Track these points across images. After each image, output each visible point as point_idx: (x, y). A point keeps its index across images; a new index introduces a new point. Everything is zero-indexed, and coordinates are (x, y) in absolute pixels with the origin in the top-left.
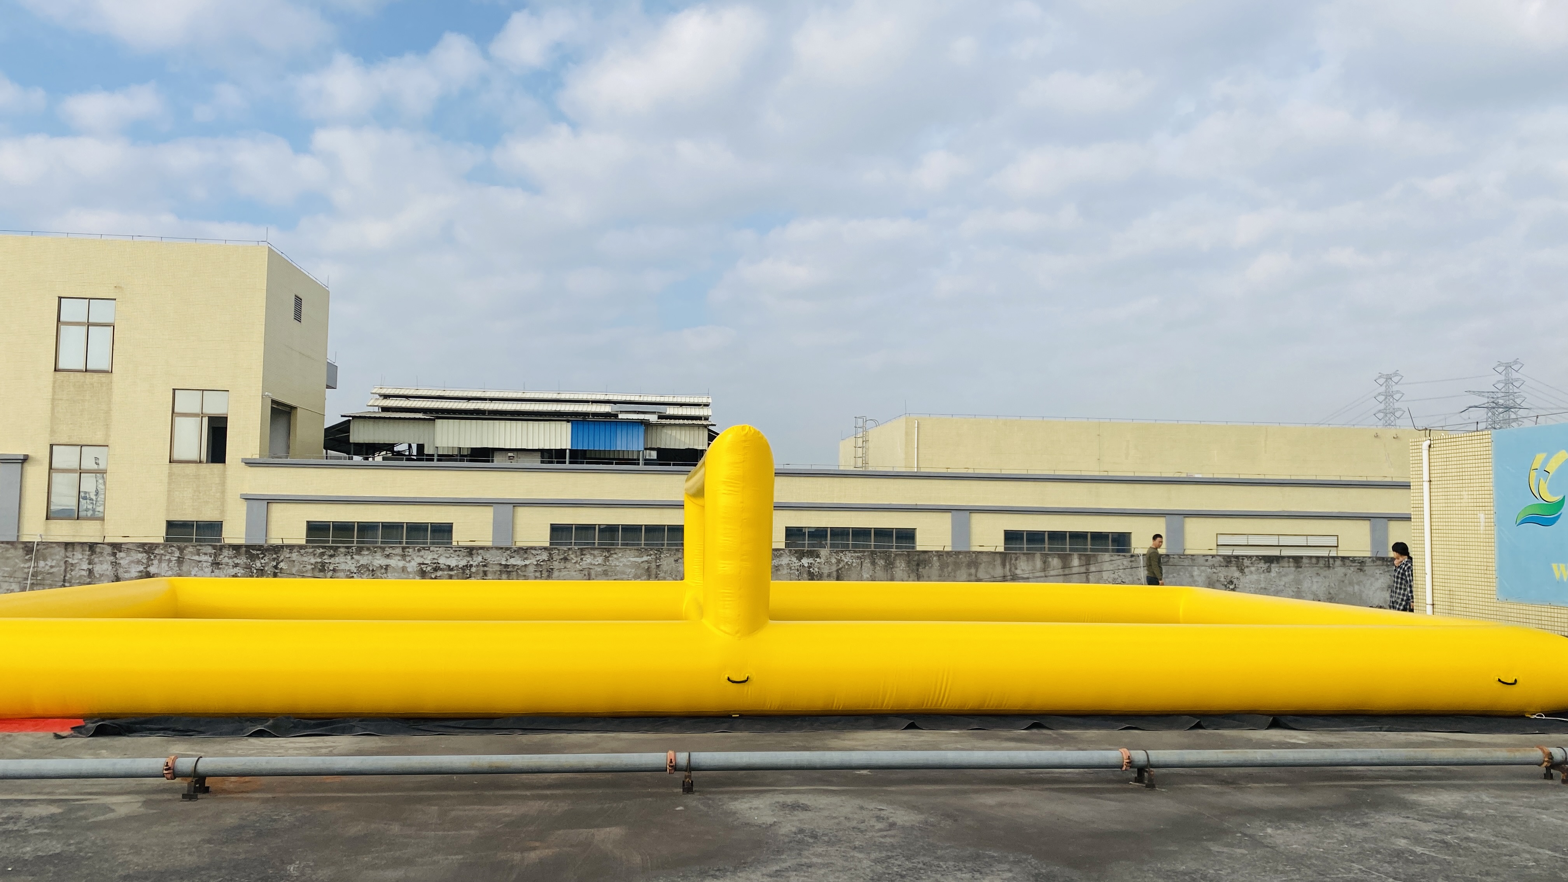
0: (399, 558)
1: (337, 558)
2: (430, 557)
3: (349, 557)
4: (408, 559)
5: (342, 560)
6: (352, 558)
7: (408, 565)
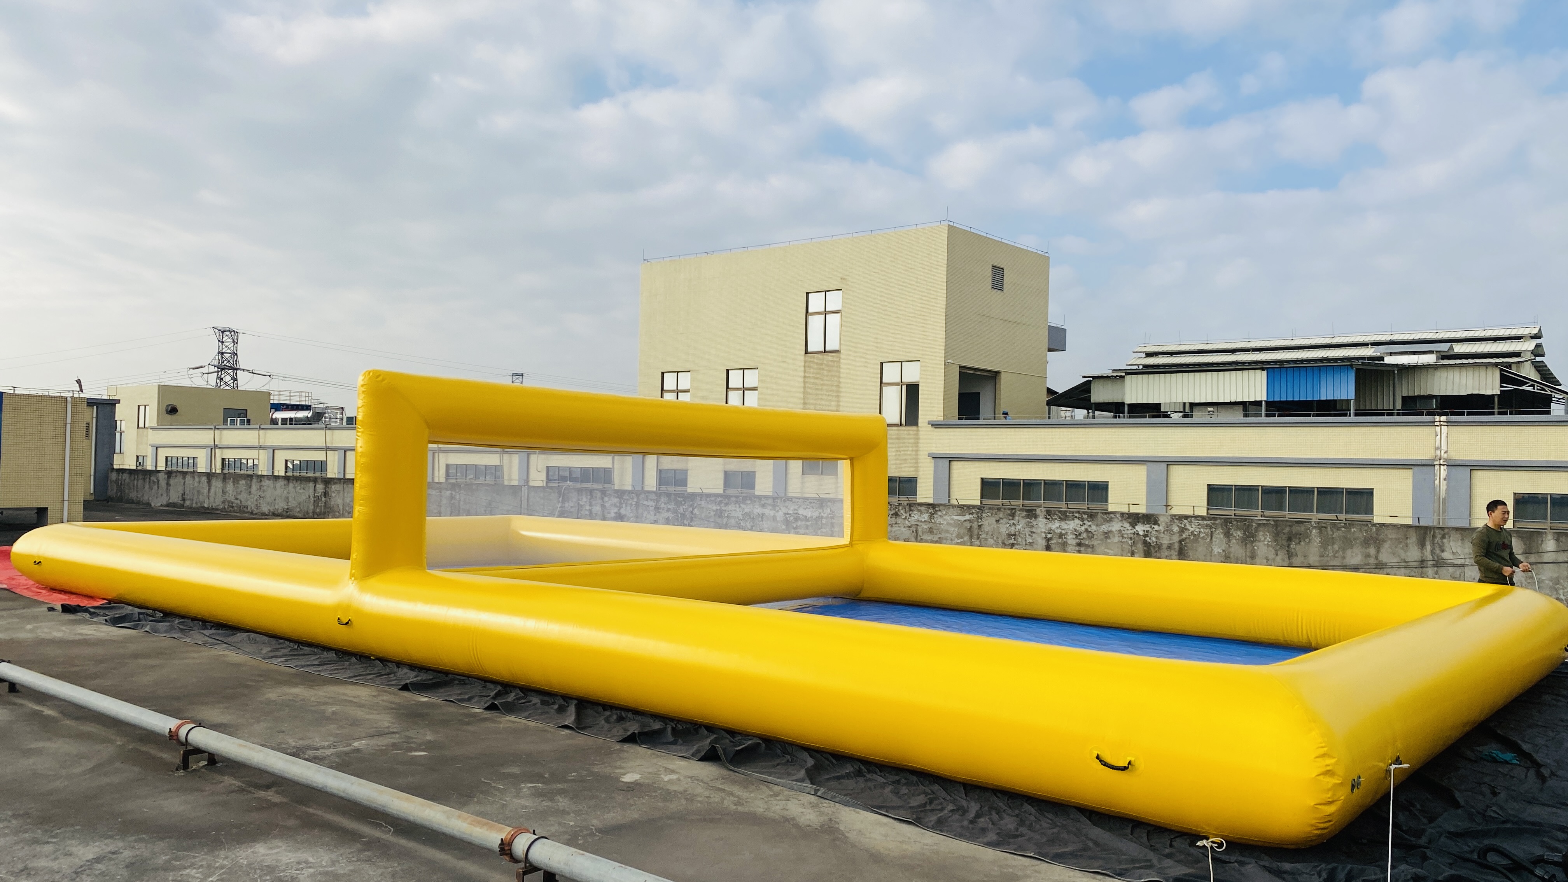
0: (771, 507)
1: (730, 506)
2: (792, 509)
3: (738, 506)
4: (777, 508)
5: (734, 508)
6: (740, 507)
7: (777, 514)
